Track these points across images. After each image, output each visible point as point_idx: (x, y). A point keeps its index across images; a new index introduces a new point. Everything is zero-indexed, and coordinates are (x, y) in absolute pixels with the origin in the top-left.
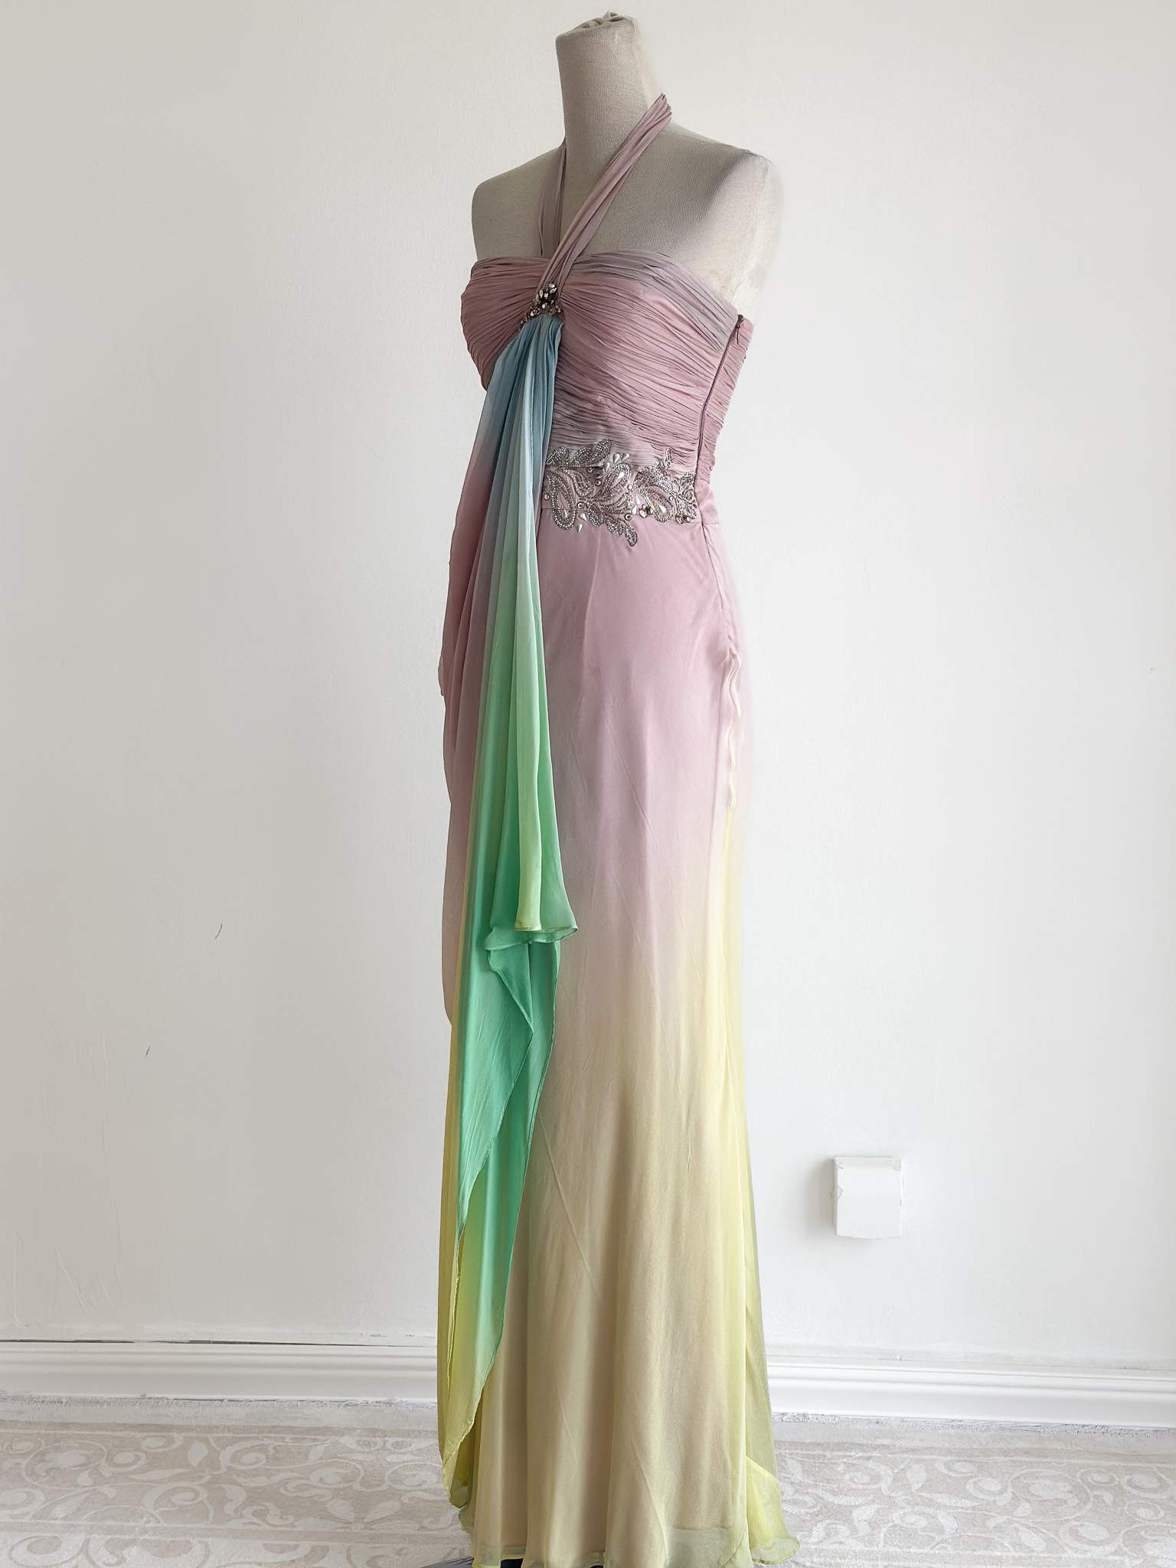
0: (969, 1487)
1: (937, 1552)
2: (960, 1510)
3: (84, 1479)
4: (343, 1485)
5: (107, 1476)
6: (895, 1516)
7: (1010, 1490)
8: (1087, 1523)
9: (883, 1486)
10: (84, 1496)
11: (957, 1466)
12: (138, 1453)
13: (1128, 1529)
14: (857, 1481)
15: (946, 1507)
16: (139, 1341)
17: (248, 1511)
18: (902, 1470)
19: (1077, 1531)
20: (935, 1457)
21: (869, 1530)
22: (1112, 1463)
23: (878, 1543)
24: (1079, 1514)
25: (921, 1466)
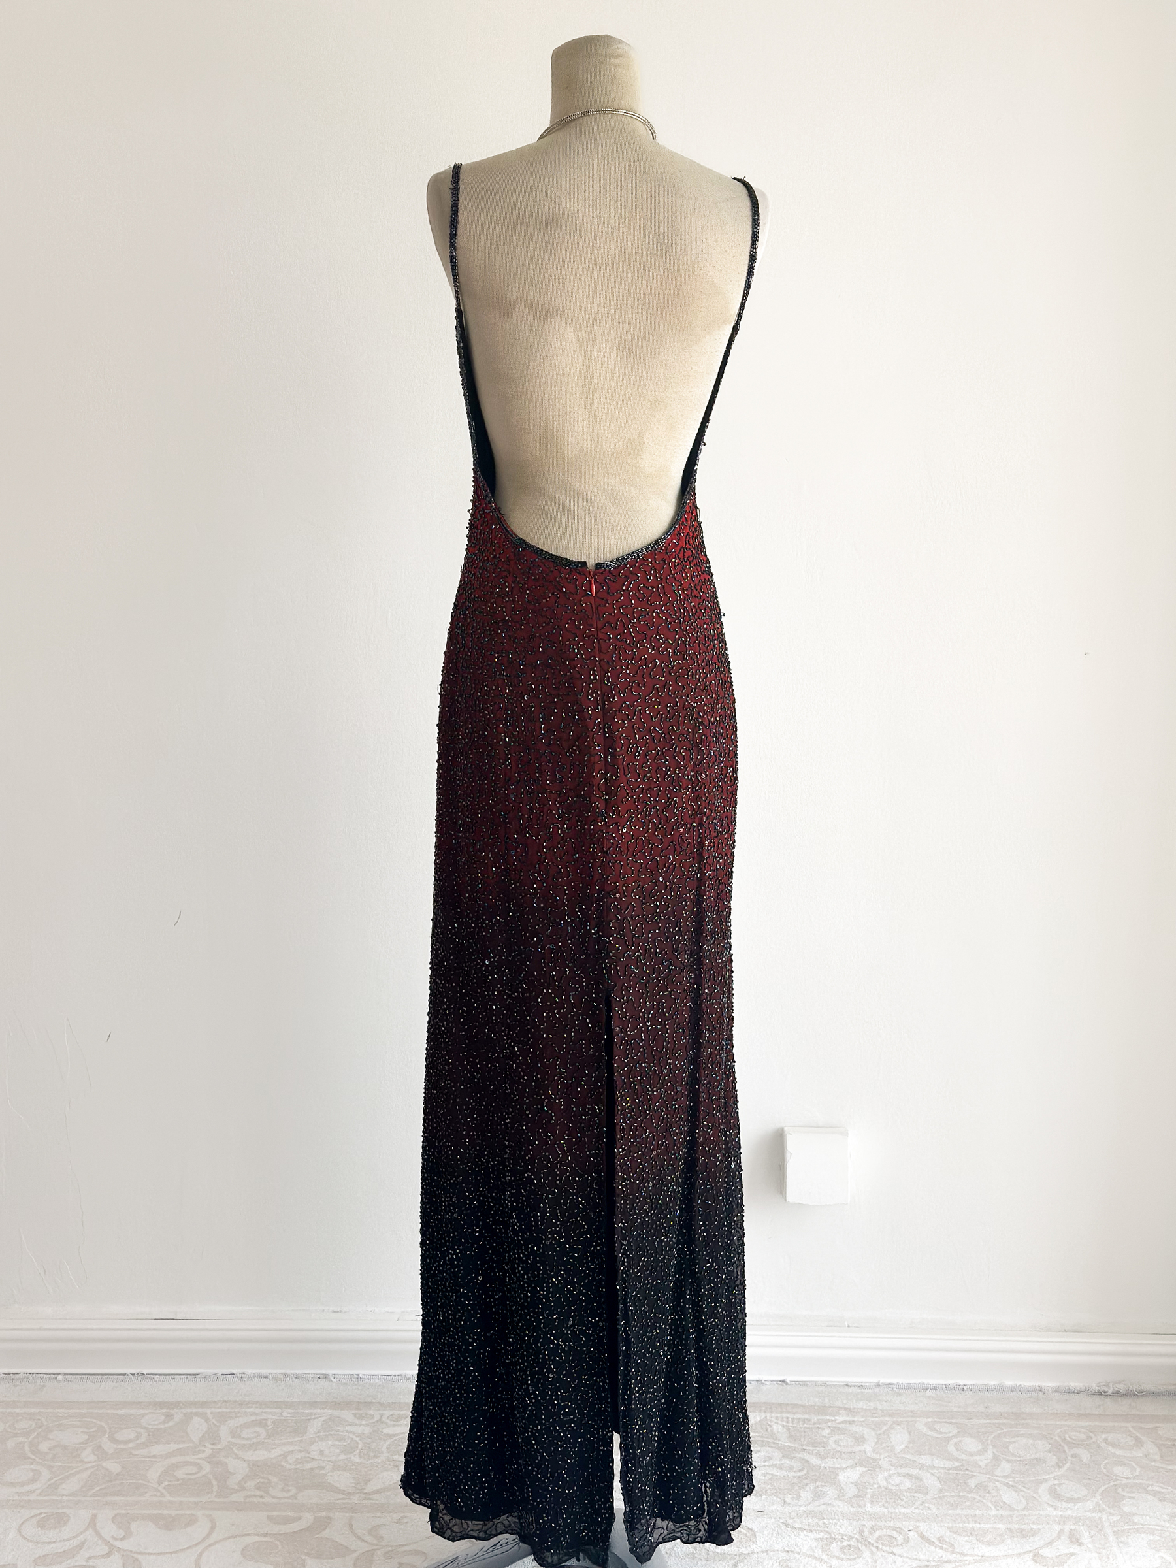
0: (951, 1448)
1: (922, 1512)
2: (942, 1471)
3: (88, 1455)
4: (342, 1457)
5: (111, 1451)
6: (880, 1476)
7: (990, 1450)
8: (1067, 1482)
9: (868, 1448)
10: (89, 1472)
11: (938, 1427)
12: (140, 1430)
13: (1107, 1486)
14: (840, 1443)
15: (928, 1467)
17: (251, 1484)
18: (884, 1432)
19: (1056, 1489)
20: (918, 1419)
21: (856, 1492)
22: (1088, 1423)
23: (865, 1506)
24: (1056, 1474)
25: (903, 1428)
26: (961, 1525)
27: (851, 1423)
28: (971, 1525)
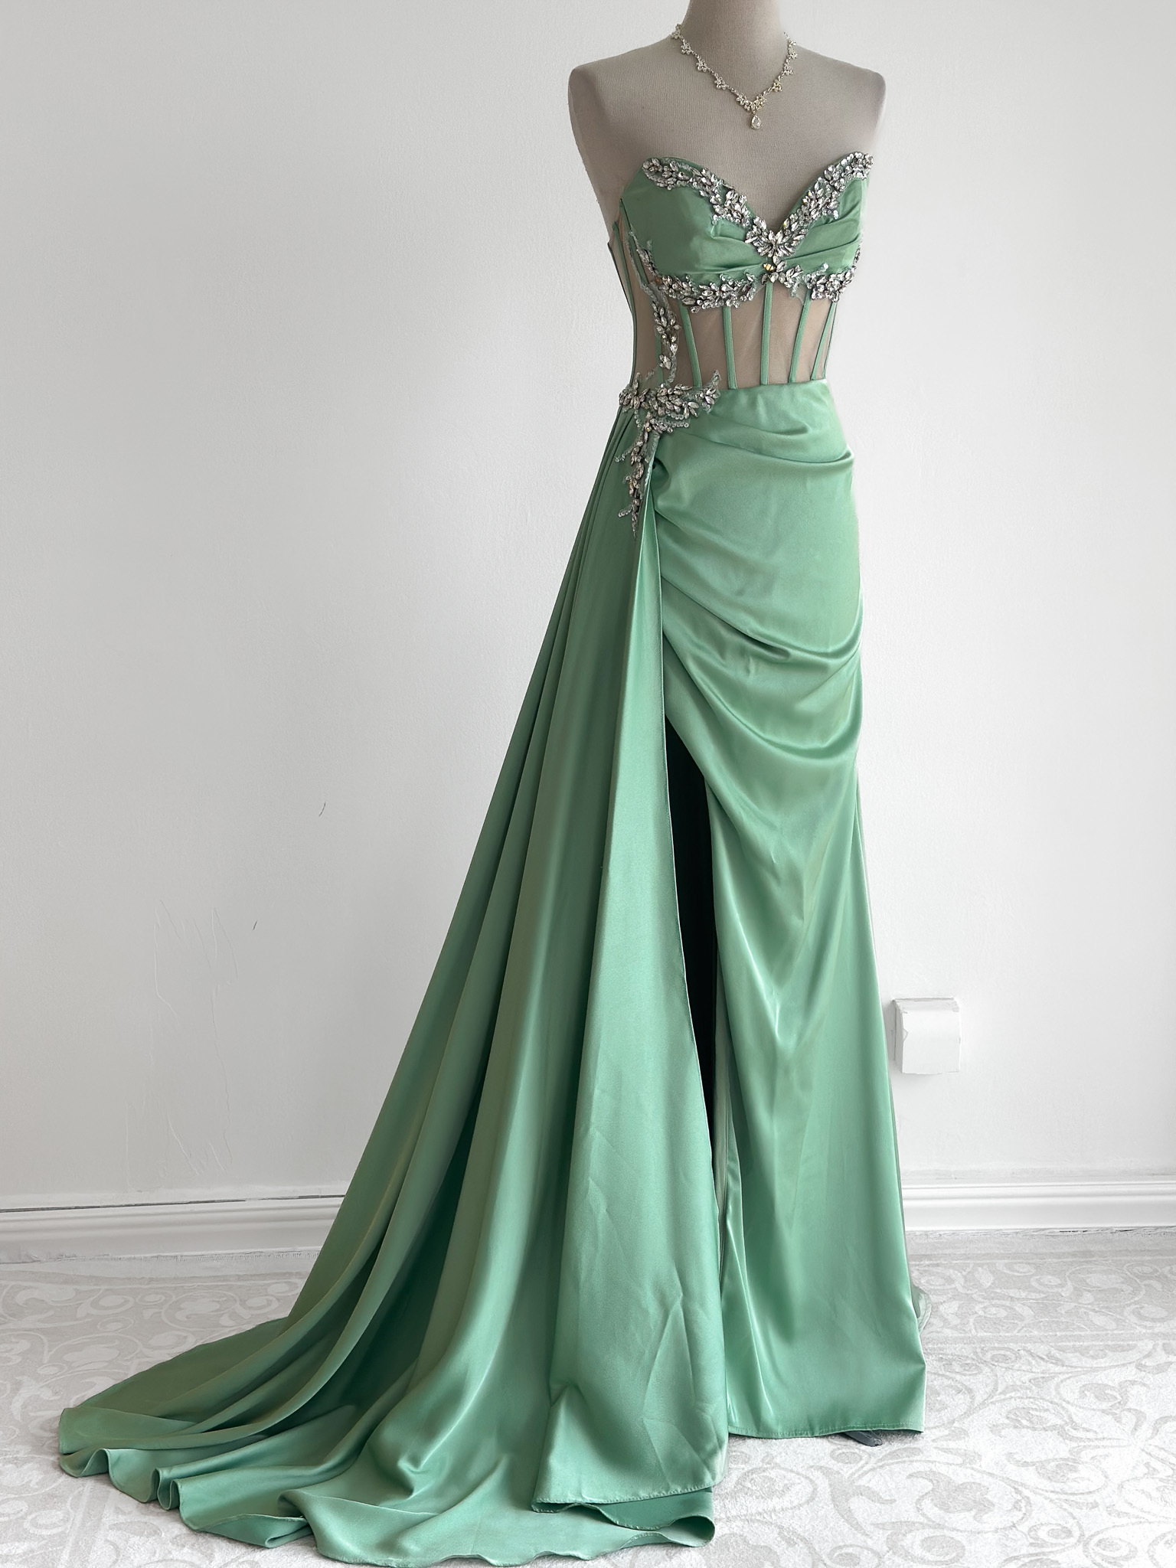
0: (1034, 1284)
1: (1024, 1334)
2: (1031, 1301)
6: (978, 1308)
7: (1069, 1283)
8: (1143, 1305)
9: (957, 1285)
11: (1016, 1267)
12: (267, 1297)
14: (932, 1283)
15: (1018, 1299)
16: (250, 1199)
18: (969, 1272)
19: (1139, 1311)
20: (994, 1261)
21: (959, 1321)
22: (1149, 1258)
23: (970, 1331)
24: (1136, 1299)
25: (985, 1269)
26: (1064, 1344)
27: (938, 1265)
28: (1072, 1344)
